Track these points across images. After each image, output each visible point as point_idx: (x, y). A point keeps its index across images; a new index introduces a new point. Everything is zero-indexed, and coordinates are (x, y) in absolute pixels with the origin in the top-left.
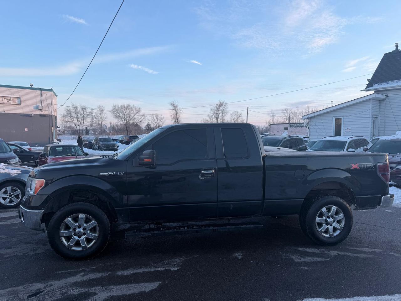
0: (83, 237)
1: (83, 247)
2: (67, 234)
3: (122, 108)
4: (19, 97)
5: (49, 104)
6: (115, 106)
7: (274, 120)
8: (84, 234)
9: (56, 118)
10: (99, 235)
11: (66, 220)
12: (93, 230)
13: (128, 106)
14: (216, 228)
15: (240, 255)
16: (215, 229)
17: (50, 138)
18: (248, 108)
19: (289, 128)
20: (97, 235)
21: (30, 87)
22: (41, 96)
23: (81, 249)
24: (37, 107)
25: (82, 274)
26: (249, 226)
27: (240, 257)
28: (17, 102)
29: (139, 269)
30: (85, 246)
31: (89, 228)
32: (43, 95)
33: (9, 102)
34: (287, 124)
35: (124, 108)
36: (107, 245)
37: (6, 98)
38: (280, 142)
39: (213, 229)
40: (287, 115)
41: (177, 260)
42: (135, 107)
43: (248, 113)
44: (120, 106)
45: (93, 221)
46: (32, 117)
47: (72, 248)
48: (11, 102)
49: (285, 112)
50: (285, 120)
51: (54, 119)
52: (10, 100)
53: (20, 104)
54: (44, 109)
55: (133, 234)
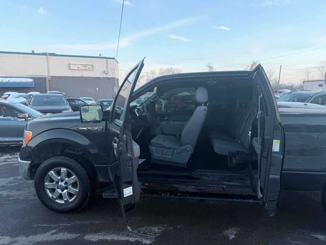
0: (65, 191)
1: (65, 201)
2: (51, 187)
3: (166, 71)
4: (92, 64)
5: (113, 69)
6: (161, 70)
7: (309, 77)
8: (66, 188)
9: (118, 80)
10: (79, 190)
11: (50, 173)
12: (74, 185)
13: (171, 69)
14: (204, 198)
15: (232, 234)
16: (203, 200)
17: (113, 95)
18: (281, 66)
19: (324, 85)
20: (77, 190)
21: (99, 56)
22: (107, 63)
23: (63, 202)
24: (104, 72)
25: (54, 231)
26: (247, 201)
27: (232, 237)
28: (91, 68)
29: (110, 234)
30: (67, 200)
31: (70, 182)
32: (108, 62)
33: (86, 68)
34: (323, 80)
35: (168, 71)
36: (87, 201)
37: (84, 65)
38: (310, 98)
39: (201, 200)
40: (323, 72)
41: (156, 229)
42: (177, 70)
43: (281, 71)
44: (165, 70)
45: (74, 176)
46: (101, 79)
47: (56, 201)
48: (87, 68)
49: (321, 69)
50: (321, 77)
51: (116, 81)
52: (86, 67)
53: (93, 70)
54: (109, 73)
55: (110, 194)
